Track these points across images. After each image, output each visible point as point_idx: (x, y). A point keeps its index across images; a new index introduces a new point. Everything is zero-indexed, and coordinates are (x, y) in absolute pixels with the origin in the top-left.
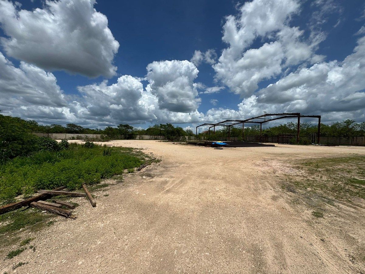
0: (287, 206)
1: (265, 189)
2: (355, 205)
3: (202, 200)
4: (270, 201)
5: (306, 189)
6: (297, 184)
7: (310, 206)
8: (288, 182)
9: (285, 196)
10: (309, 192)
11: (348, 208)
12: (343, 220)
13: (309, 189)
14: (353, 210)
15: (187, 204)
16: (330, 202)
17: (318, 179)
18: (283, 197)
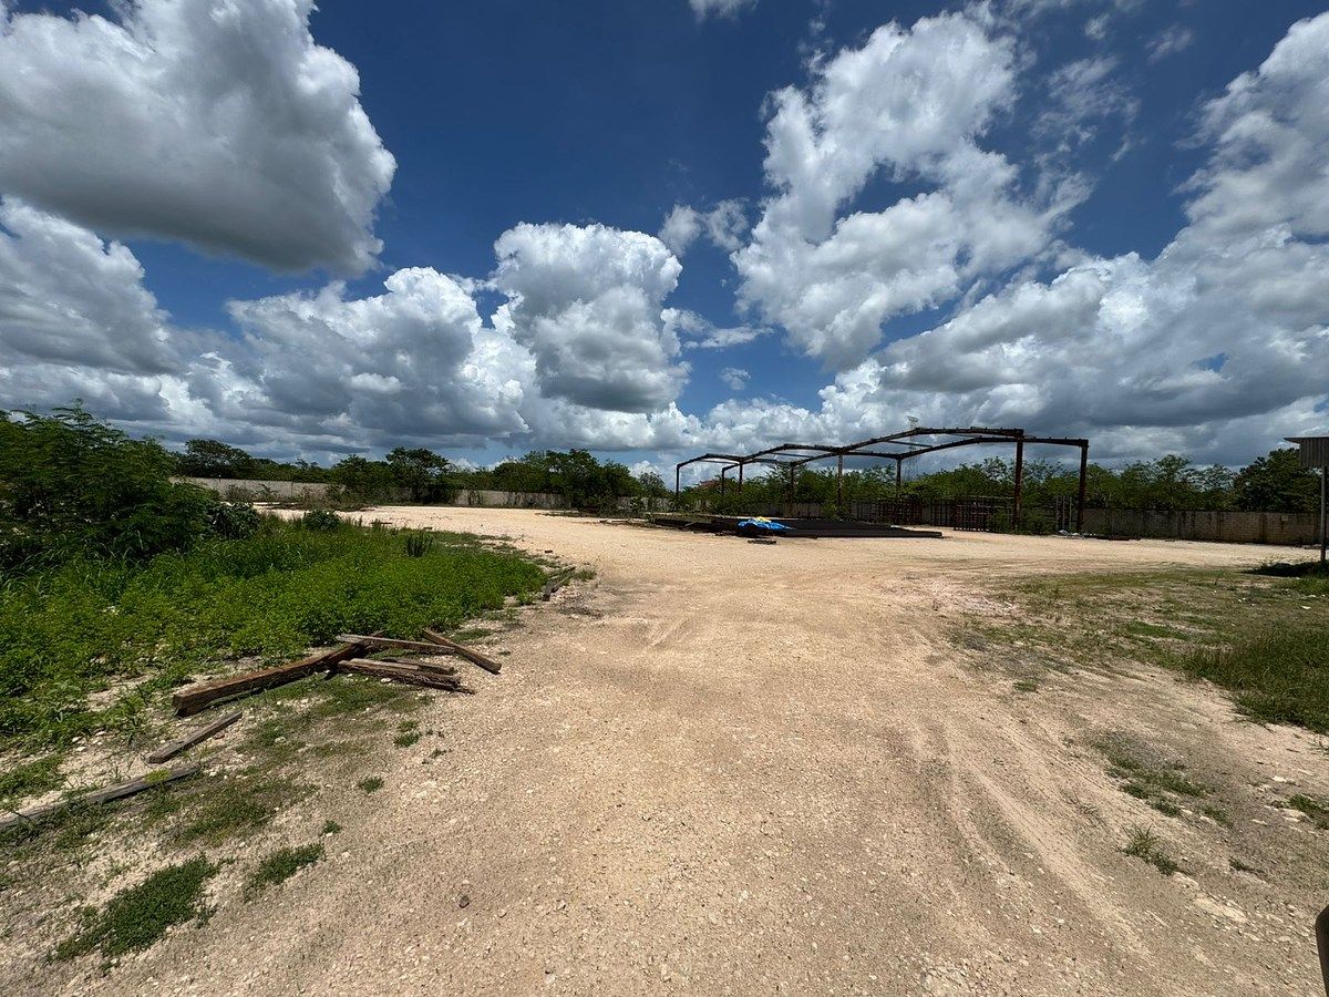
0: (961, 674)
1: (911, 643)
2: (1115, 672)
3: (758, 663)
4: (922, 665)
5: (1012, 642)
6: (992, 633)
7: (1011, 673)
8: (970, 630)
9: (958, 657)
10: (1017, 650)
11: (1096, 677)
12: (1076, 695)
13: (1019, 643)
14: (1107, 680)
15: (721, 669)
16: (1061, 667)
17: (1049, 623)
18: (952, 659)
